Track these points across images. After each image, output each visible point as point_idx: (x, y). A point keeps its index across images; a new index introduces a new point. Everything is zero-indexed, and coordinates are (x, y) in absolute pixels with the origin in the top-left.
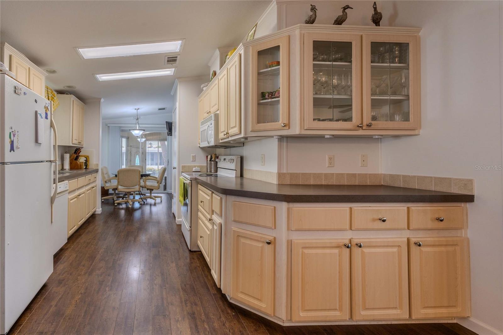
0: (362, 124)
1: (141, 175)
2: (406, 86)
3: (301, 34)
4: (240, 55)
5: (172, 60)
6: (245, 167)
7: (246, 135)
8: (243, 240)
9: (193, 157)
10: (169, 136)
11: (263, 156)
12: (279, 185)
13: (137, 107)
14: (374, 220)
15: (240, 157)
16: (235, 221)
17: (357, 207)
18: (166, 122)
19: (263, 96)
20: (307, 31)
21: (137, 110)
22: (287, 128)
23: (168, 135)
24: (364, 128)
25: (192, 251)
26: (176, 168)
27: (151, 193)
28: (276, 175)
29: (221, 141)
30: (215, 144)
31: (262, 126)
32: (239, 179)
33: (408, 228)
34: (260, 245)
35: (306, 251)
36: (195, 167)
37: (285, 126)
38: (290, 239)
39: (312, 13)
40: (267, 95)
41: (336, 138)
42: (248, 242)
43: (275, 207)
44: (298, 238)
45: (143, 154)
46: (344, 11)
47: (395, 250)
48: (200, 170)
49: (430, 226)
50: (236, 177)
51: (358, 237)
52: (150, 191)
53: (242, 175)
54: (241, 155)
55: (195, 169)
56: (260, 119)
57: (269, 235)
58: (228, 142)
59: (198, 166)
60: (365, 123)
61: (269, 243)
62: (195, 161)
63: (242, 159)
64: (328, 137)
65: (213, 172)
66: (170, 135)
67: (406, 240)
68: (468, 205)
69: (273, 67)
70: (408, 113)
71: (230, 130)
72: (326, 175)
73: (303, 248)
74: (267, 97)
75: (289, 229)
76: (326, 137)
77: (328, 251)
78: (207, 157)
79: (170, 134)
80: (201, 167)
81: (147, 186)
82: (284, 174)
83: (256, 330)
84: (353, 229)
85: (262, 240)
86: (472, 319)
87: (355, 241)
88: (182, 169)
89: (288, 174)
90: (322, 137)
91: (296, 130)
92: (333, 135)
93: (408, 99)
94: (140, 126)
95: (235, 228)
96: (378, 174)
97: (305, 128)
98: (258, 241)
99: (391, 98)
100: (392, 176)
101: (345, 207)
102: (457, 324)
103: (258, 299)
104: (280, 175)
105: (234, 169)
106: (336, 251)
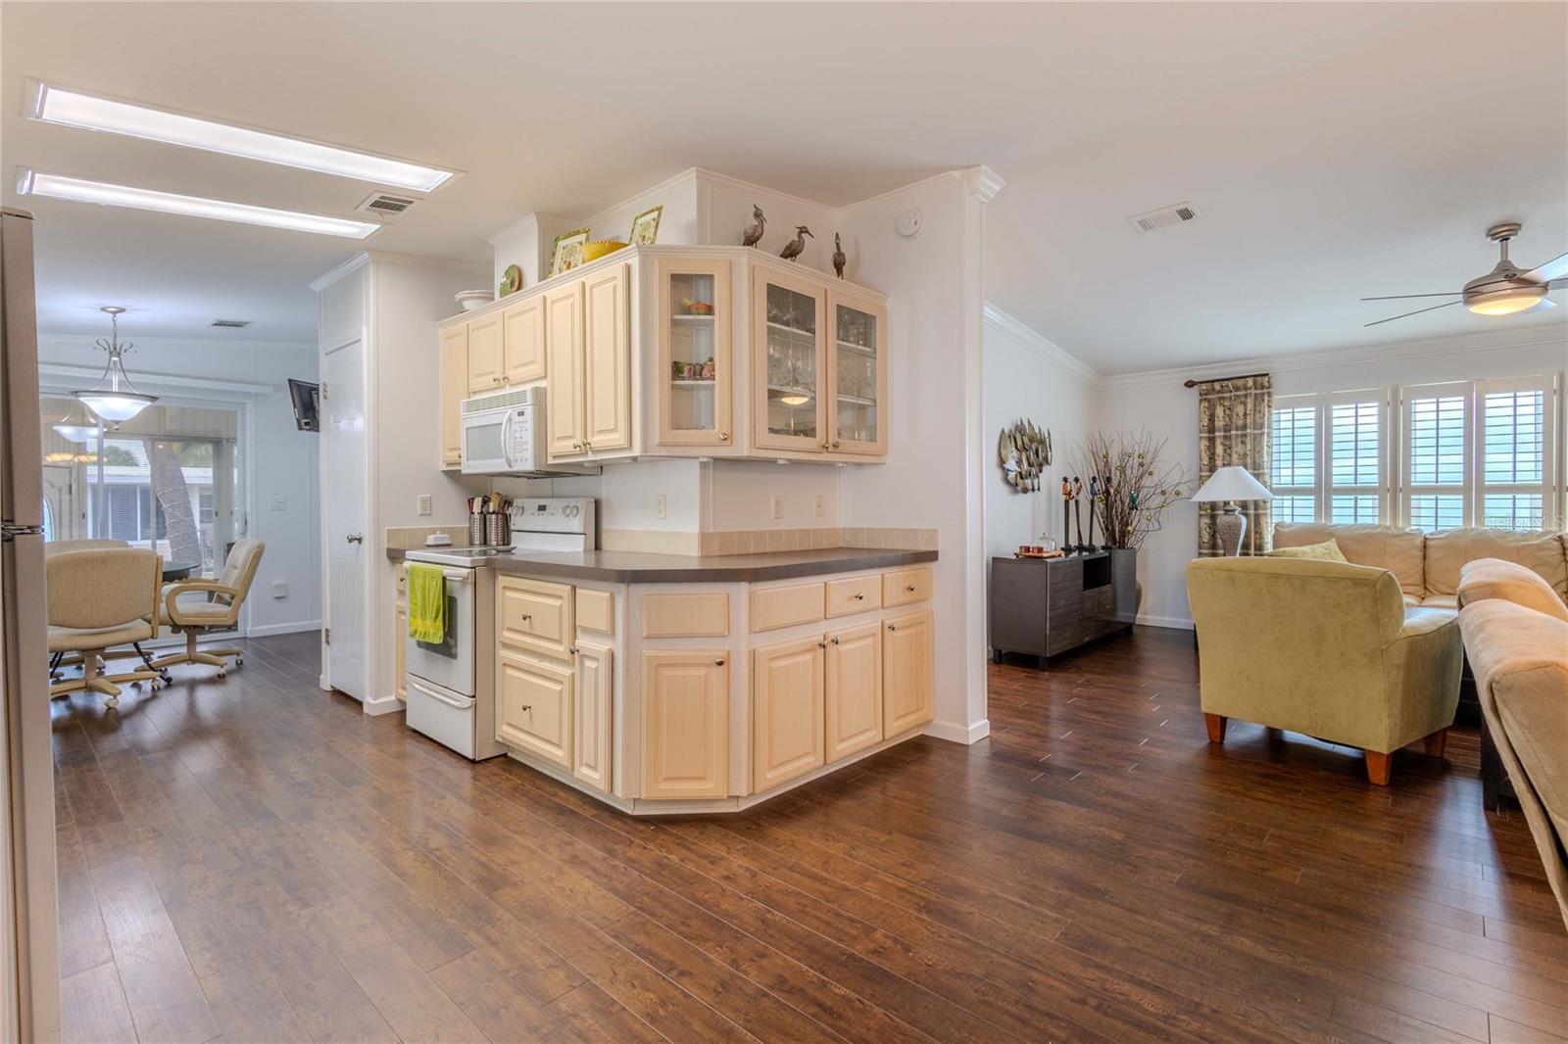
0: (827, 443)
1: (164, 573)
2: (871, 384)
3: (749, 264)
4: (628, 268)
5: (389, 204)
6: (605, 525)
7: (645, 452)
8: (667, 672)
9: (424, 501)
10: (304, 431)
11: (662, 498)
12: (702, 557)
13: (114, 303)
14: (850, 599)
15: (593, 501)
16: (649, 637)
17: (832, 579)
18: (290, 381)
19: (677, 370)
20: (761, 264)
21: (115, 313)
22: (729, 443)
23: (300, 428)
24: (829, 450)
25: (479, 762)
26: (360, 540)
27: (191, 643)
28: (696, 537)
29: (551, 461)
30: (535, 466)
31: (682, 435)
32: (592, 555)
33: (883, 608)
34: (703, 672)
35: (776, 664)
36: (433, 531)
37: (726, 439)
38: (753, 647)
39: (756, 223)
40: (686, 369)
41: (795, 464)
42: (679, 672)
43: (728, 595)
44: (765, 644)
45: (71, 493)
46: (799, 236)
47: (869, 641)
48: (449, 542)
49: (902, 600)
50: (585, 551)
51: (835, 629)
52: (189, 636)
53: (598, 547)
54: (597, 496)
55: (435, 539)
56: (679, 420)
57: (717, 649)
58: (580, 465)
59: (443, 530)
60: (831, 442)
61: (720, 664)
62: (430, 514)
63: (597, 504)
64: (782, 462)
65: (494, 543)
66: (308, 427)
67: (880, 623)
68: (933, 566)
69: (699, 314)
70: (875, 427)
71: (593, 435)
72: (772, 533)
73: (771, 659)
74: (686, 374)
75: (752, 631)
76: (779, 462)
77: (800, 659)
78: (471, 502)
79: (306, 424)
80: (450, 531)
81: (183, 616)
82: (710, 535)
83: (702, 833)
84: (828, 616)
85: (707, 661)
86: (936, 722)
87: (832, 636)
88: (388, 542)
89: (716, 533)
90: (773, 462)
91: (742, 449)
92: (789, 460)
93: (876, 404)
94: (131, 377)
95: (649, 651)
96: (836, 529)
97: (757, 446)
98: (699, 665)
99: (859, 402)
100: (853, 531)
101: (815, 583)
102: (922, 735)
103: (700, 778)
104: (705, 538)
105: (581, 531)
106: (809, 657)
